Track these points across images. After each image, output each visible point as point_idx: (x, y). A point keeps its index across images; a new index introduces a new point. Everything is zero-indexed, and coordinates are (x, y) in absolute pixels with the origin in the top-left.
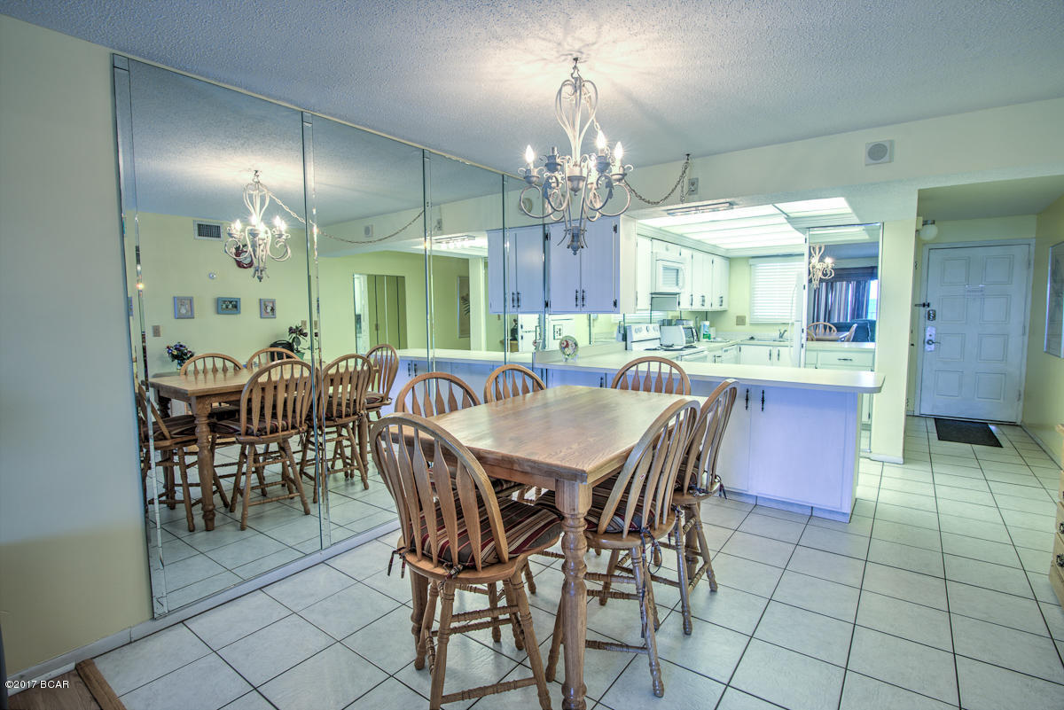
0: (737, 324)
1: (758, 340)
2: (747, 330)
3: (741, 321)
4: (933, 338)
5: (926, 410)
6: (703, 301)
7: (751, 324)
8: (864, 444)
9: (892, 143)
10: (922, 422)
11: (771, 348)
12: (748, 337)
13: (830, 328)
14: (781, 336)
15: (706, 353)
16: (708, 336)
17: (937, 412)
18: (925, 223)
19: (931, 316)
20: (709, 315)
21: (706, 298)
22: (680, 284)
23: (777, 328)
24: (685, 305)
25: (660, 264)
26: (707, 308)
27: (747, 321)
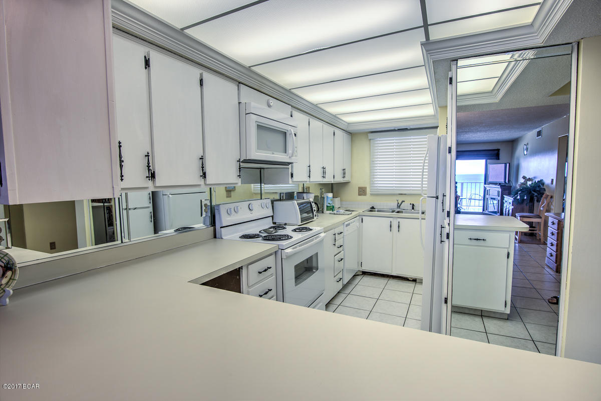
0: (359, 195)
1: (378, 211)
2: (367, 201)
3: (362, 191)
6: (324, 173)
7: (372, 194)
11: (391, 219)
12: (369, 208)
14: (399, 206)
15: (322, 235)
16: (331, 208)
20: (335, 187)
21: (327, 170)
22: (290, 151)
23: (395, 198)
24: (300, 176)
25: (253, 120)
26: (329, 179)
27: (368, 191)
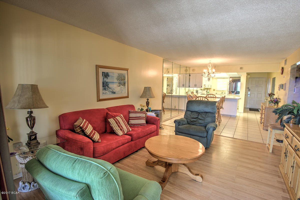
0: (213, 91)
4: (249, 94)
5: (248, 107)
7: (216, 91)
8: (238, 111)
9: (243, 67)
10: (247, 109)
12: (216, 93)
13: (230, 92)
14: (222, 93)
17: (250, 107)
18: (248, 75)
19: (249, 90)
23: (221, 91)
27: (215, 90)
